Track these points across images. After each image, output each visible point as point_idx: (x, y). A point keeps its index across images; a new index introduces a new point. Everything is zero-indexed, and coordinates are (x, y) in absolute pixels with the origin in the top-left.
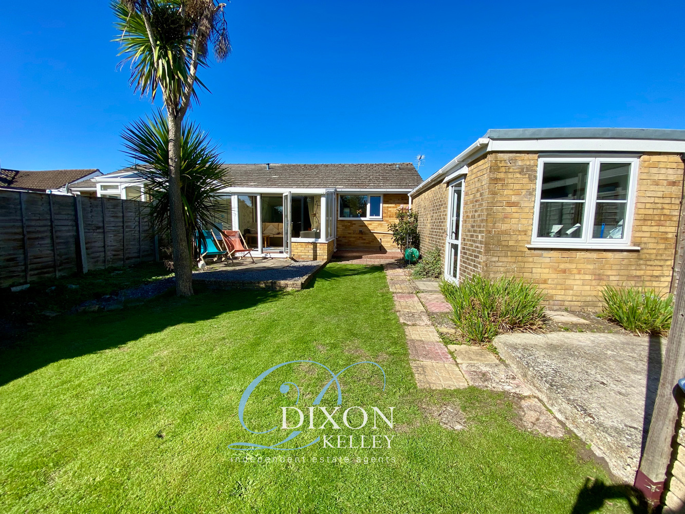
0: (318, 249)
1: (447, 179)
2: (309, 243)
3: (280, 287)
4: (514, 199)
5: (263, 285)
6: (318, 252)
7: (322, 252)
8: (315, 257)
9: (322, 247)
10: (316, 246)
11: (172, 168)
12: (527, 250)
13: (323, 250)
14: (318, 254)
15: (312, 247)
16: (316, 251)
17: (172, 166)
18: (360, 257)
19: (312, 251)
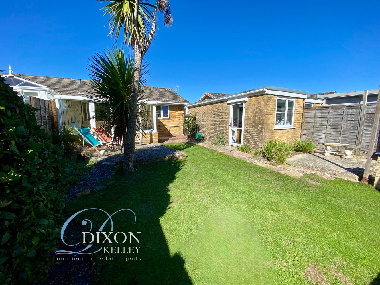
0: (153, 136)
1: (229, 102)
2: (148, 133)
3: (176, 157)
4: (271, 112)
5: (167, 158)
6: (153, 138)
7: (155, 138)
8: (151, 141)
9: (155, 135)
10: (152, 135)
11: (136, 87)
12: (273, 130)
13: (156, 136)
14: (153, 139)
15: (149, 135)
16: (152, 137)
17: (137, 86)
18: (168, 139)
19: (149, 138)
